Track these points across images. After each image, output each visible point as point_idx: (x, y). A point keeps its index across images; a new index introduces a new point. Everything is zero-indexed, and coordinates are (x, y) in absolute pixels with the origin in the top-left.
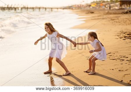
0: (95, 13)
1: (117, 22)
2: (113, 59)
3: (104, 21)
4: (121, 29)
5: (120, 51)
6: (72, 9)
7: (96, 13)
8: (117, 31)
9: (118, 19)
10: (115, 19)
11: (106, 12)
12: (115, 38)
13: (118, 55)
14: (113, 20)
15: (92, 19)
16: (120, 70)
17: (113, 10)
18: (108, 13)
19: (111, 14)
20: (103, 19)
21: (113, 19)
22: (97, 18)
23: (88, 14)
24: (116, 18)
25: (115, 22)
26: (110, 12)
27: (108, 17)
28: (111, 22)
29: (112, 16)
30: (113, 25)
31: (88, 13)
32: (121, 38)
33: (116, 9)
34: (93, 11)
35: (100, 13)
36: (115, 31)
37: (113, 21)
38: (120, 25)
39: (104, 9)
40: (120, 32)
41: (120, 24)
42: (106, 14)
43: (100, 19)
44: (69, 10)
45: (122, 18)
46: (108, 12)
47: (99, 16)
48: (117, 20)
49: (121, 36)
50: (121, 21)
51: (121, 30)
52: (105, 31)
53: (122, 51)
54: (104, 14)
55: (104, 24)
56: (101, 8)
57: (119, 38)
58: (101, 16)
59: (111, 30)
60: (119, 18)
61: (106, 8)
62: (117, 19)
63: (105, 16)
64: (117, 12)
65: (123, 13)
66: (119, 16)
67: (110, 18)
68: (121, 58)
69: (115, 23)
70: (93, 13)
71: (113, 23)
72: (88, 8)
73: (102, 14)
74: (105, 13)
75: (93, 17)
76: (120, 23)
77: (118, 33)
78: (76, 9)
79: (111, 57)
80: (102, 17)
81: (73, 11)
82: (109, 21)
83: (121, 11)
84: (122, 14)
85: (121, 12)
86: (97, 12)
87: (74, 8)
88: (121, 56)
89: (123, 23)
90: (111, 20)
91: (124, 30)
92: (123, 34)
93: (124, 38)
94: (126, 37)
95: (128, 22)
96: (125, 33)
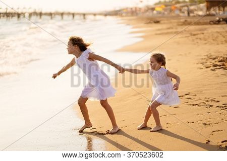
0: (162, 22)
1: (200, 39)
2: (193, 105)
3: (178, 38)
4: (208, 52)
5: (206, 90)
6: (121, 15)
7: (164, 23)
8: (201, 56)
9: (203, 34)
10: (198, 34)
11: (182, 20)
12: (198, 68)
13: (203, 97)
14: (194, 35)
15: (156, 34)
16: (205, 124)
17: (194, 16)
18: (186, 23)
19: (190, 24)
20: (177, 33)
21: (193, 33)
22: (166, 31)
23: (150, 25)
24: (199, 32)
25: (197, 38)
26: (189, 20)
27: (185, 30)
28: (190, 38)
29: (192, 28)
30: (195, 44)
31: (150, 23)
32: (207, 68)
33: (199, 16)
34: (158, 20)
35: (171, 23)
36: (198, 56)
37: (194, 37)
38: (206, 44)
39: (178, 16)
40: (206, 57)
41: (206, 42)
42: (182, 25)
43: (172, 33)
44: (115, 17)
45: (210, 31)
46: (186, 21)
47: (169, 28)
48: (202, 36)
49: (208, 64)
50: (209, 37)
51: (207, 54)
52: (180, 55)
53: (208, 90)
54: (178, 25)
55: (178, 43)
56: (173, 14)
57: (204, 68)
58: (172, 28)
59: (190, 53)
60: (205, 32)
61: (181, 14)
62: (201, 34)
63: (180, 29)
64: (201, 21)
65: (211, 23)
66: (206, 29)
67: (188, 31)
68: (207, 103)
69: (198, 41)
70: (158, 22)
71: (193, 41)
72: (149, 14)
73: (175, 24)
74: (180, 23)
75: (159, 30)
76: (205, 40)
77: (203, 59)
78: (128, 16)
79: (190, 100)
80: (174, 30)
81: (123, 20)
82: (186, 37)
83: (208, 19)
84: (210, 24)
85: (208, 21)
86: (166, 21)
87: (123, 14)
88: (207, 99)
89: (212, 41)
90: (191, 35)
91: (212, 54)
92: (211, 60)
93: (214, 68)
94: (217, 65)
95: (221, 38)
96: (214, 59)
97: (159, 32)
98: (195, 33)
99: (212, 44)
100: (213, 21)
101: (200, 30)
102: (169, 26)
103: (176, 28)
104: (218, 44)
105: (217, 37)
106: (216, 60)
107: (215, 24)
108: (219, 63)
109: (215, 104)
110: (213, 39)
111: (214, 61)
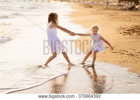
2: (114, 52)
3: (103, 16)
5: (120, 45)
8: (116, 27)
9: (117, 15)
11: (105, 7)
12: (115, 33)
13: (119, 49)
14: (112, 16)
15: (91, 13)
17: (111, 5)
19: (109, 9)
20: (102, 14)
21: (111, 14)
22: (96, 12)
24: (115, 14)
25: (114, 17)
26: (109, 7)
27: (107, 13)
28: (110, 17)
29: (110, 11)
30: (113, 20)
32: (120, 33)
34: (92, 6)
35: (98, 8)
36: (115, 27)
38: (119, 21)
39: (102, 4)
40: (119, 28)
42: (105, 10)
43: (99, 13)
46: (107, 7)
47: (98, 11)
49: (121, 31)
50: (120, 17)
51: (120, 26)
54: (103, 9)
55: (104, 19)
56: (99, 3)
57: (119, 33)
58: (99, 11)
59: (110, 25)
61: (104, 4)
63: (104, 12)
65: (122, 10)
66: (118, 13)
67: (109, 13)
68: (121, 52)
69: (115, 19)
71: (112, 18)
72: (86, 2)
73: (101, 9)
74: (104, 9)
75: (92, 11)
76: (119, 19)
77: (117, 29)
78: (74, 2)
80: (100, 12)
82: (108, 16)
83: (120, 8)
84: (121, 10)
86: (96, 7)
88: (121, 50)
89: (122, 20)
90: (110, 15)
91: (123, 26)
92: (122, 30)
93: (124, 34)
94: (126, 33)
95: (127, 18)
96: (124, 29)
98: (113, 14)
99: (122, 21)
100: (122, 9)
101: (115, 13)
102: (97, 10)
103: (102, 11)
104: (126, 21)
105: (125, 18)
106: (125, 30)
107: (123, 10)
108: (127, 32)
109: (126, 53)
110: (123, 19)
111: (124, 30)
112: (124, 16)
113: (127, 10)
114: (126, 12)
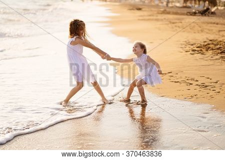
0: (144, 9)
1: (179, 27)
2: (175, 82)
3: (158, 24)
4: (186, 38)
5: (186, 70)
7: (146, 11)
8: (180, 41)
9: (181, 22)
10: (176, 23)
11: (162, 10)
12: (178, 51)
13: (183, 76)
14: (173, 23)
15: (139, 20)
17: (172, 7)
18: (165, 12)
19: (169, 13)
20: (157, 20)
21: (172, 21)
22: (147, 18)
24: (178, 21)
25: (176, 26)
26: (168, 10)
27: (165, 19)
28: (170, 25)
29: (171, 17)
30: (174, 31)
32: (186, 52)
34: (140, 7)
35: (151, 11)
36: (177, 41)
37: (174, 25)
38: (184, 31)
40: (184, 43)
42: (161, 14)
43: (152, 20)
45: (187, 21)
46: (165, 10)
47: (150, 16)
48: (180, 24)
49: (187, 49)
50: (187, 26)
51: (186, 40)
53: (189, 70)
54: (159, 13)
55: (159, 29)
56: (153, 4)
57: (184, 51)
58: (153, 15)
60: (183, 21)
61: (160, 4)
62: (179, 23)
63: (160, 17)
64: (179, 12)
65: (189, 14)
66: (183, 19)
67: (168, 20)
68: (188, 81)
69: (177, 28)
70: (140, 9)
71: (173, 28)
73: (155, 12)
75: (141, 16)
76: (184, 28)
77: (181, 44)
79: (172, 78)
80: (155, 18)
82: (166, 24)
84: (187, 15)
85: (186, 12)
86: (147, 9)
88: (187, 78)
89: (189, 30)
90: (171, 22)
91: (190, 41)
92: (189, 46)
93: (193, 52)
94: (195, 50)
95: (197, 28)
96: (192, 45)
97: (141, 18)
98: (174, 21)
99: (189, 32)
101: (179, 19)
102: (149, 13)
103: (157, 16)
104: (195, 33)
105: (194, 27)
106: (194, 46)
107: (191, 15)
108: (197, 49)
109: (195, 83)
110: (191, 29)
111: (192, 47)
112: (193, 25)
113: (197, 15)
114: (195, 17)
